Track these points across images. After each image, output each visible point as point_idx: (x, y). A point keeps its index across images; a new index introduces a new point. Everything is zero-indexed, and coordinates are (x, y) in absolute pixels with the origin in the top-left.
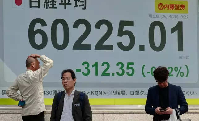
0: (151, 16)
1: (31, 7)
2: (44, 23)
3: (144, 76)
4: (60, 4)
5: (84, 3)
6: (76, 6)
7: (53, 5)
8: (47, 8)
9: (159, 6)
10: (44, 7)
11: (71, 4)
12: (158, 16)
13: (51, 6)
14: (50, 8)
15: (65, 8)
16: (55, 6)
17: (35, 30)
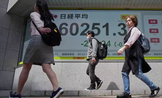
0: (119, 21)
1: (61, 18)
2: (67, 25)
3: (116, 47)
4: (75, 17)
5: (86, 17)
6: (83, 18)
7: (72, 17)
8: (69, 19)
9: (123, 17)
10: (68, 18)
11: (80, 17)
12: (122, 21)
13: (71, 18)
14: (70, 19)
15: (77, 19)
16: (72, 18)
17: (62, 27)
